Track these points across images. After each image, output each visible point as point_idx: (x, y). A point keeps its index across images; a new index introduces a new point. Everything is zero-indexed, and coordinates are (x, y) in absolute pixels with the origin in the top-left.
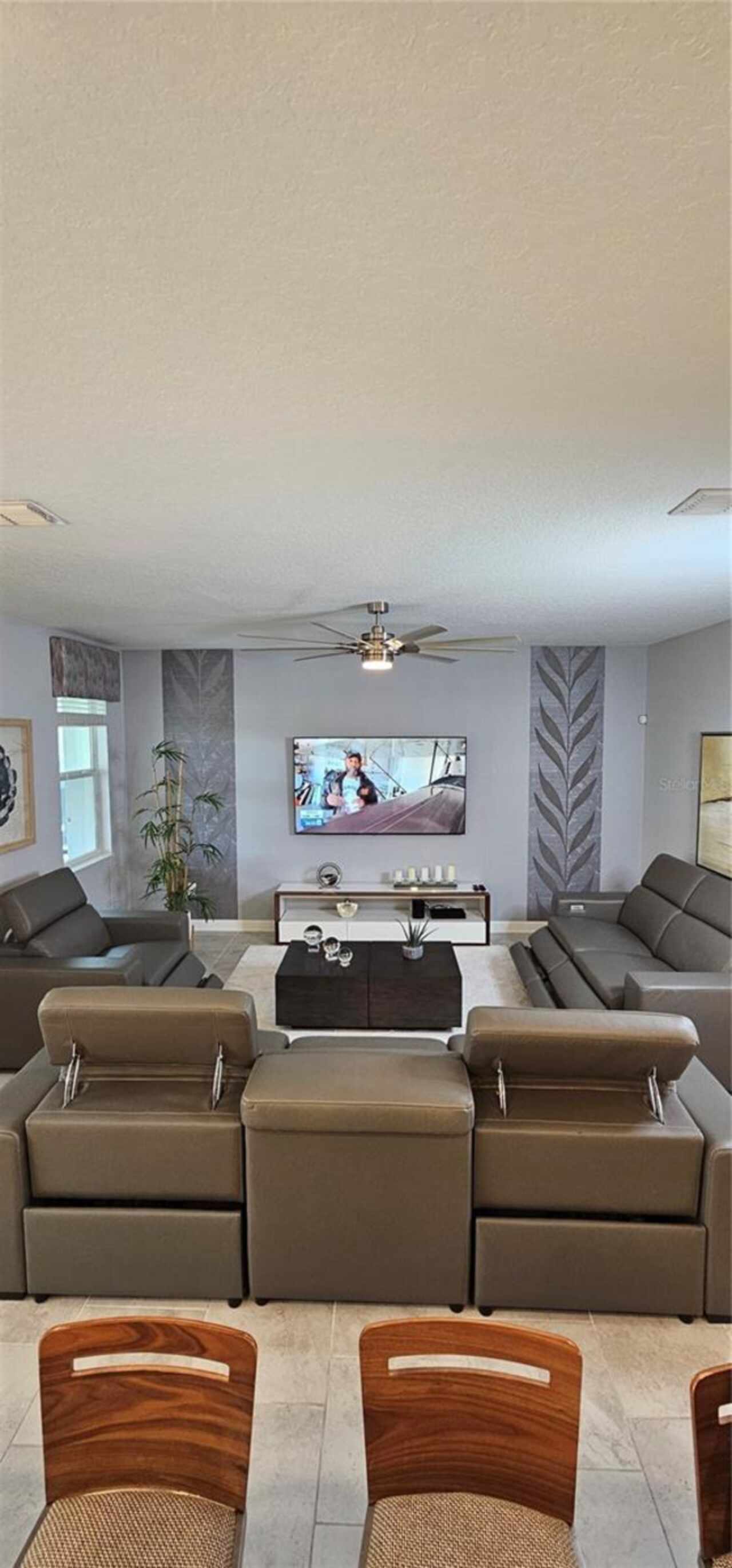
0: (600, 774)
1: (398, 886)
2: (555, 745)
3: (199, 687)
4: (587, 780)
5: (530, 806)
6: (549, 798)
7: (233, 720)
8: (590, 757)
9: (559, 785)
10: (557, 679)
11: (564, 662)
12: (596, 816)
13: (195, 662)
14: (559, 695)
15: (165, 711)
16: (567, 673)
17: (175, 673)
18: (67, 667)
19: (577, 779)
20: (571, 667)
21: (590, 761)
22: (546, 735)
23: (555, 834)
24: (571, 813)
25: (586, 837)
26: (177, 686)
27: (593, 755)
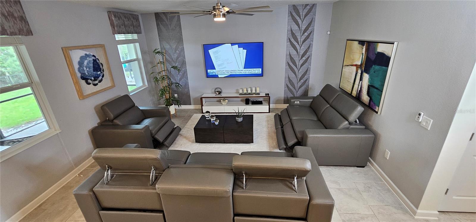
0: (311, 54)
1: (241, 94)
2: (296, 44)
3: (169, 26)
4: (306, 56)
5: (286, 66)
6: (292, 63)
7: (182, 38)
8: (308, 48)
9: (296, 59)
10: (298, 18)
11: (301, 11)
12: (309, 69)
13: (166, 17)
14: (298, 25)
15: (159, 36)
16: (301, 15)
17: (160, 22)
18: (115, 23)
19: (303, 56)
20: (303, 13)
21: (308, 49)
22: (292, 40)
23: (294, 76)
24: (300, 68)
25: (305, 76)
26: (161, 26)
27: (309, 47)
